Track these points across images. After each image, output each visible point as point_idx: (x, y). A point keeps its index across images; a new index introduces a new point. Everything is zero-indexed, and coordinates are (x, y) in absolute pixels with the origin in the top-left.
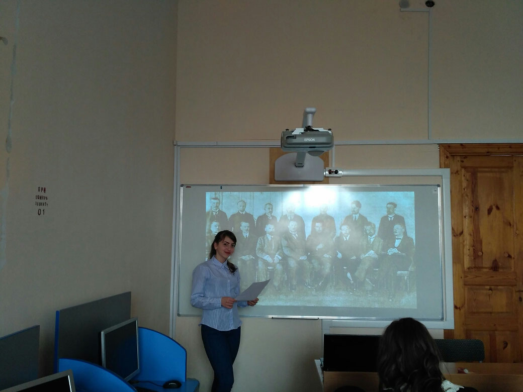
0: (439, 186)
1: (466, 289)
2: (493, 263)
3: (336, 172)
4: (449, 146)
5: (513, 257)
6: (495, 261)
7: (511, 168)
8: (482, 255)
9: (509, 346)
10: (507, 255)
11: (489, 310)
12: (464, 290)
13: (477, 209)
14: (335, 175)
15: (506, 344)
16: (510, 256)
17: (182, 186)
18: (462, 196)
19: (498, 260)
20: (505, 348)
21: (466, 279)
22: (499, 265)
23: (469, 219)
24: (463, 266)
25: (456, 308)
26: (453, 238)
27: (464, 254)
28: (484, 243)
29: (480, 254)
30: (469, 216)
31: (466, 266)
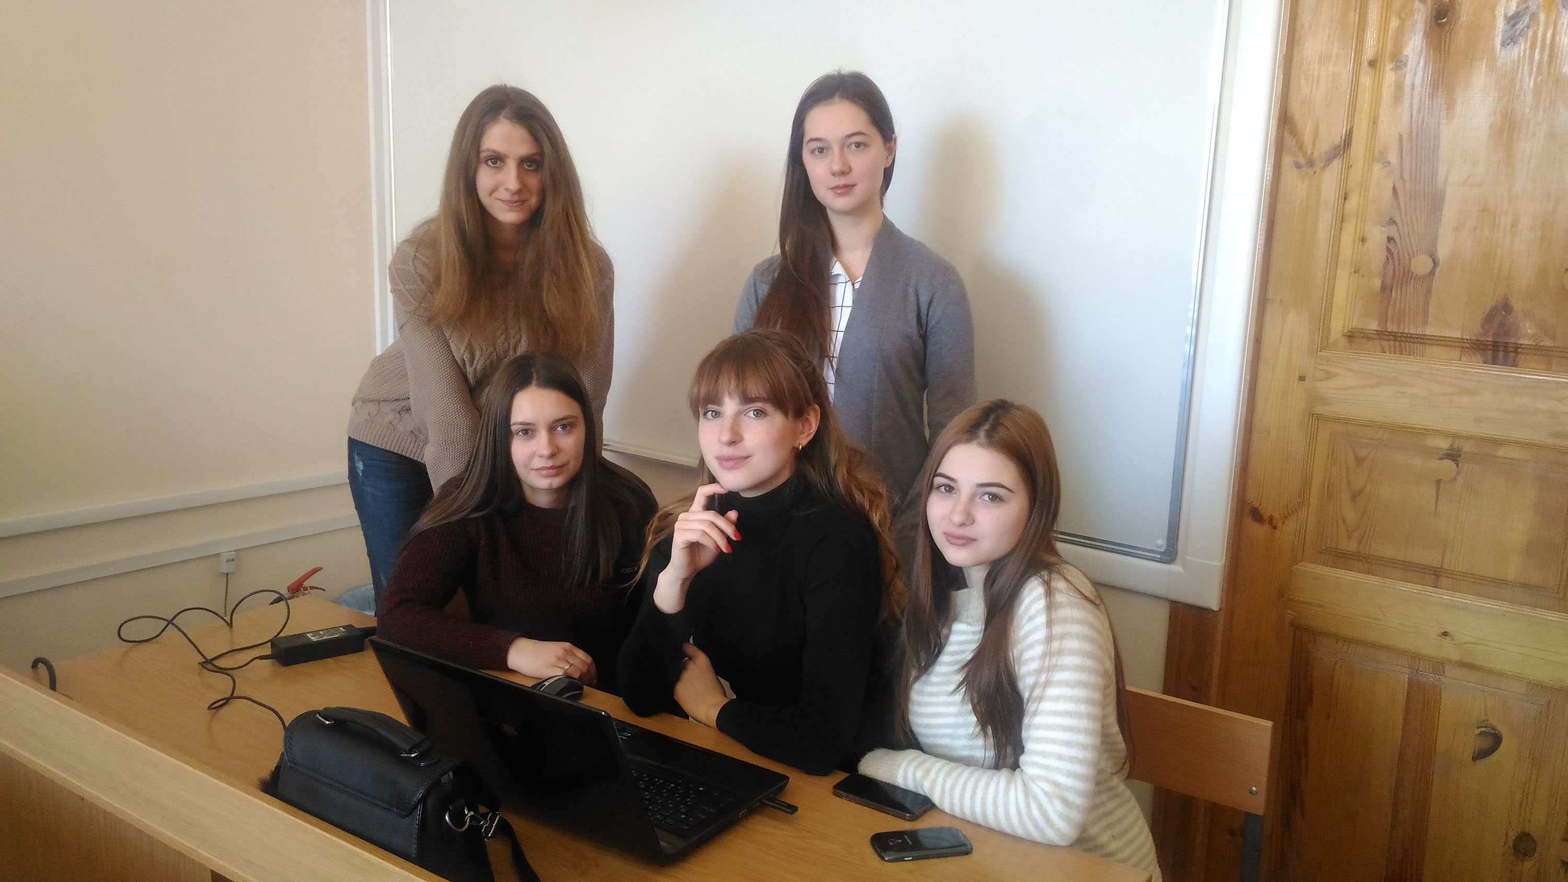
2: (1488, 319)
8: (1432, 273)
9: (1506, 753)
11: (1430, 557)
13: (1443, 17)
15: (1490, 741)
19: (1518, 305)
20: (1481, 755)
21: (1326, 388)
22: (1527, 332)
23: (1390, 76)
24: (1322, 322)
25: (1256, 515)
26: (1290, 176)
27: (1334, 259)
28: (1449, 212)
29: (1421, 265)
30: (1398, 61)
31: (1338, 325)
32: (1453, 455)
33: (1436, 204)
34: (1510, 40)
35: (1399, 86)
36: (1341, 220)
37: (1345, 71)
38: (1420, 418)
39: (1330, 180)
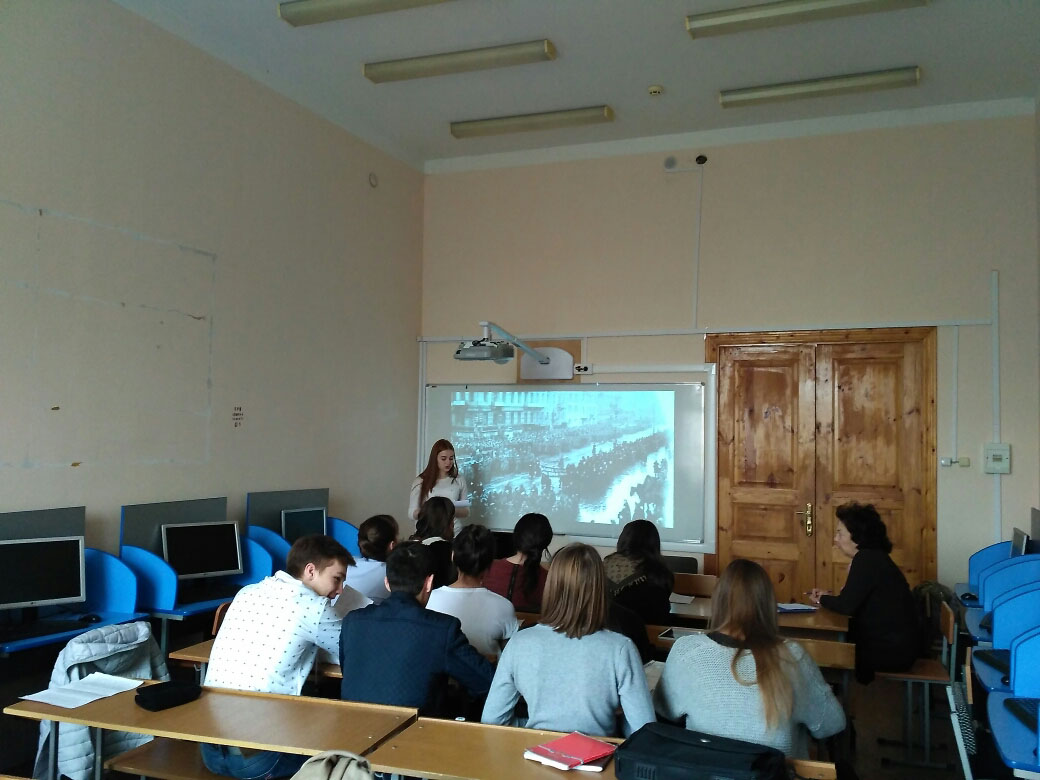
0: (703, 384)
1: (736, 509)
2: (769, 477)
3: (586, 369)
4: (717, 336)
5: (795, 470)
6: (772, 475)
7: (798, 361)
8: (755, 468)
9: (786, 579)
10: (786, 469)
11: (762, 534)
12: (733, 508)
13: (751, 412)
14: (586, 372)
15: (782, 577)
16: (791, 470)
17: (428, 385)
18: (734, 395)
19: (775, 474)
20: (781, 581)
21: (736, 495)
22: (777, 480)
23: (741, 424)
24: (732, 480)
25: (722, 529)
26: (721, 447)
27: (734, 466)
28: (758, 453)
29: (753, 466)
30: (742, 420)
31: (736, 480)
32: (765, 509)
33: (755, 452)
34: (766, 417)
35: (744, 427)
36: (734, 456)
37: (731, 423)
38: (758, 501)
39: (731, 446)
